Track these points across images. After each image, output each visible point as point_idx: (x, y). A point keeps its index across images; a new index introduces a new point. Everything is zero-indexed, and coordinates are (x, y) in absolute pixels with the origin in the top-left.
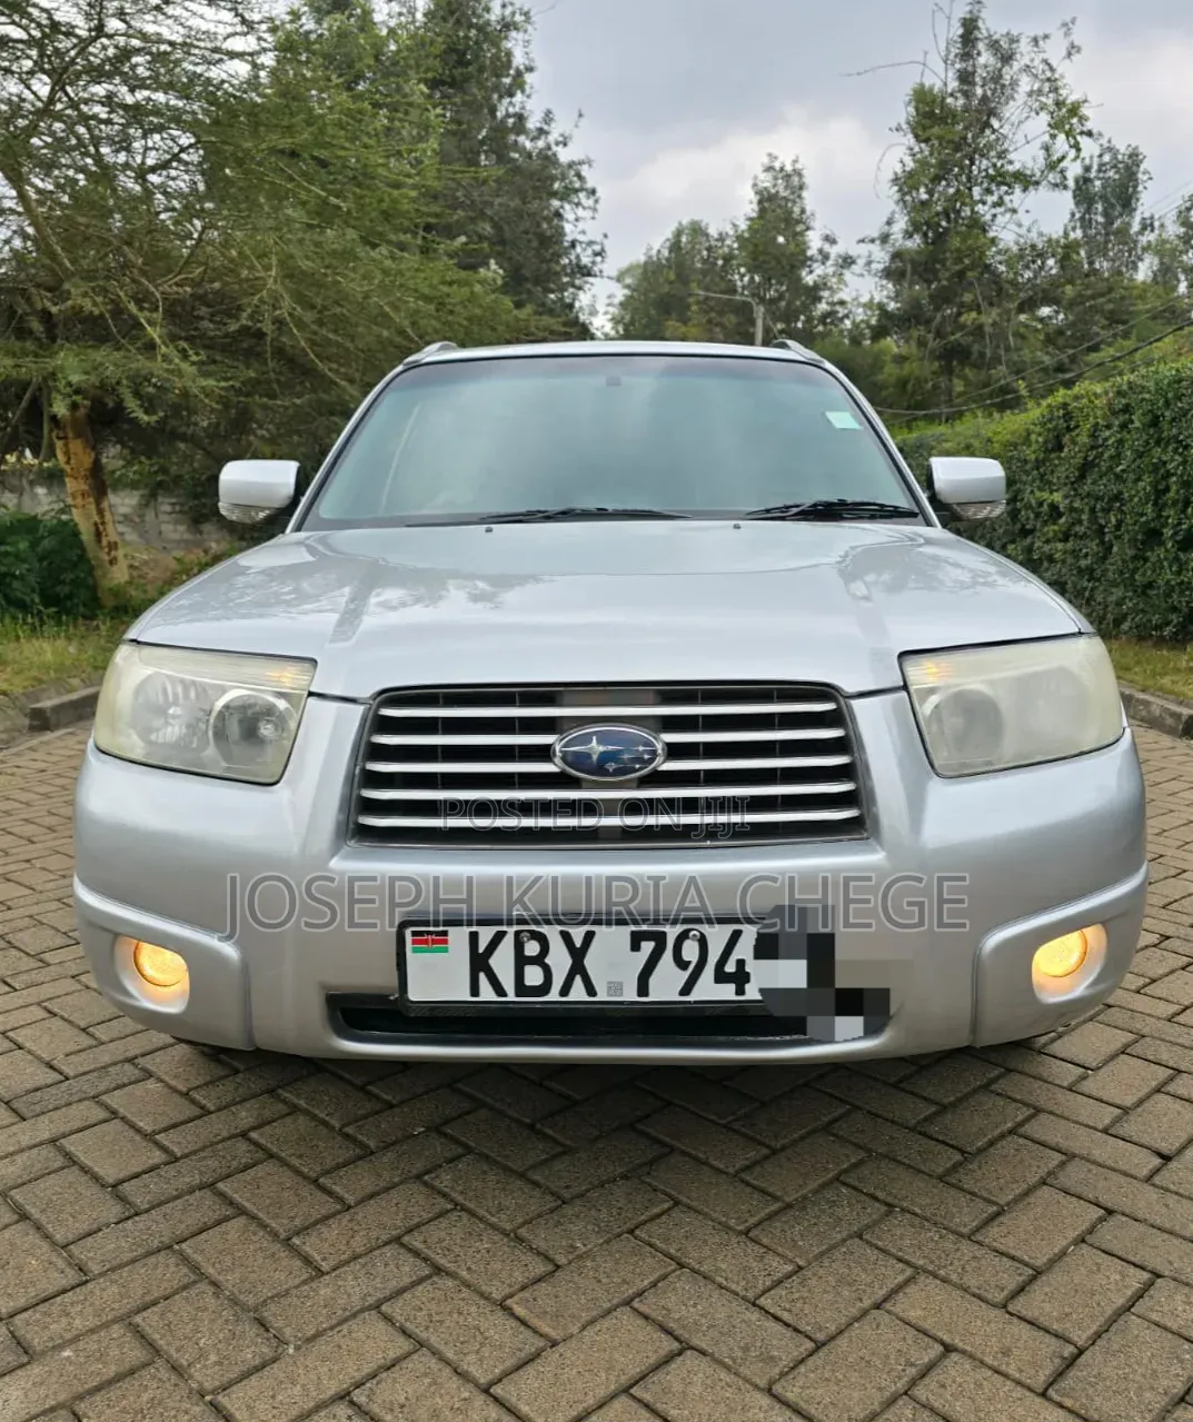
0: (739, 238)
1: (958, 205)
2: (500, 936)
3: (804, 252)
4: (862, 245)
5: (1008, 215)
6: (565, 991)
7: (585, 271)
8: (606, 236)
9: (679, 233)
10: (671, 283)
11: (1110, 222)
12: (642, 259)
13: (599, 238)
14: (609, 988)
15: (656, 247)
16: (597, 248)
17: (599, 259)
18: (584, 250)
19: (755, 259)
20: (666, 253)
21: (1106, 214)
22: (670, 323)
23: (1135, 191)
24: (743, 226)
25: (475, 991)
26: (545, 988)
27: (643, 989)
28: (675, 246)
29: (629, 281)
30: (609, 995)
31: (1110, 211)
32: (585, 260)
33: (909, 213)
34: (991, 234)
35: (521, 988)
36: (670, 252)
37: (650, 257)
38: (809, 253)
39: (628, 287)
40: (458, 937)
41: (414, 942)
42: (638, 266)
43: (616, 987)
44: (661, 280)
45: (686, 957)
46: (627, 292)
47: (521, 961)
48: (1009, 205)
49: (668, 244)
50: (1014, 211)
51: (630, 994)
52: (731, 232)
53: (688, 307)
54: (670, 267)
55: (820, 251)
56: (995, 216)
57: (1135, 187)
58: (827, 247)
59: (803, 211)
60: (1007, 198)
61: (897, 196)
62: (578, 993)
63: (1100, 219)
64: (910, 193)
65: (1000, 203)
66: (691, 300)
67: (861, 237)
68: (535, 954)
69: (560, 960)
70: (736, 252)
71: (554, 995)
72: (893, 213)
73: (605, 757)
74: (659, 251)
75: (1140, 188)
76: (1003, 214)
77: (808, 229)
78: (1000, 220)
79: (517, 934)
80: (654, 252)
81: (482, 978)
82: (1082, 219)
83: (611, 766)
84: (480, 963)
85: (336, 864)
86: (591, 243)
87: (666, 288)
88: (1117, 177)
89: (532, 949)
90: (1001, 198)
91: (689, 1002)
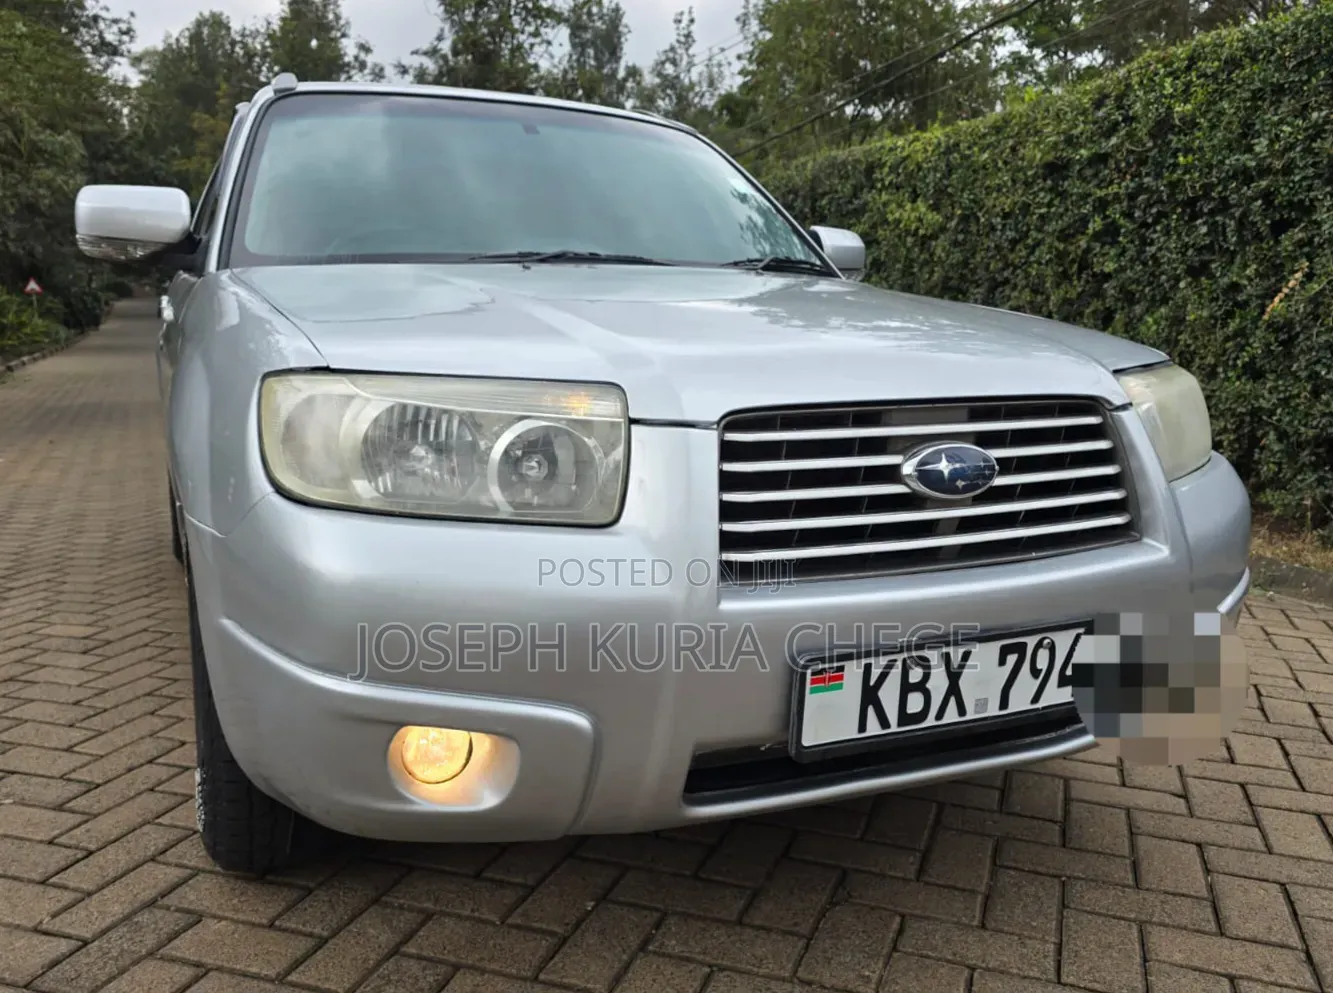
0: (270, 36)
1: (502, 29)
2: (890, 666)
3: (341, 57)
4: (415, 56)
5: (544, 45)
6: (940, 715)
7: (110, 49)
8: (132, 14)
9: (200, 24)
10: (195, 74)
11: (600, 67)
12: (160, 47)
13: (126, 16)
14: (976, 705)
15: (175, 35)
16: (124, 27)
17: (125, 38)
18: (110, 26)
19: (292, 60)
20: (185, 43)
21: (596, 58)
22: (196, 114)
23: (620, 43)
24: (276, 25)
25: (862, 727)
26: (922, 715)
27: (1004, 704)
28: (195, 37)
29: (144, 66)
30: (976, 712)
31: (600, 55)
32: (111, 37)
33: (457, 32)
34: (531, 61)
35: (904, 718)
36: (191, 42)
37: (170, 45)
38: (346, 59)
39: (142, 72)
40: (853, 671)
41: (813, 682)
42: (155, 53)
43: (982, 704)
44: (184, 69)
45: (1039, 666)
46: (142, 77)
47: (906, 688)
48: (545, 37)
49: (187, 34)
50: (549, 43)
51: (993, 710)
52: (262, 30)
53: (216, 99)
54: (191, 56)
55: (356, 58)
56: (532, 45)
57: (619, 38)
58: (362, 56)
59: (338, 17)
60: (543, 30)
61: (444, 16)
62: (951, 716)
63: (592, 62)
64: (456, 13)
65: (536, 34)
66: (219, 93)
67: (414, 48)
68: (917, 680)
69: (938, 683)
70: (269, 50)
71: (930, 721)
72: (442, 30)
73: (955, 475)
74: (178, 40)
75: (623, 39)
76: (540, 44)
77: (344, 35)
78: (536, 49)
79: (904, 661)
80: (172, 41)
81: (871, 711)
82: (578, 60)
83: (960, 484)
84: (870, 696)
85: (728, 606)
86: (116, 21)
87: (190, 78)
88: (604, 27)
89: (916, 675)
90: (537, 29)
91: (1037, 709)
